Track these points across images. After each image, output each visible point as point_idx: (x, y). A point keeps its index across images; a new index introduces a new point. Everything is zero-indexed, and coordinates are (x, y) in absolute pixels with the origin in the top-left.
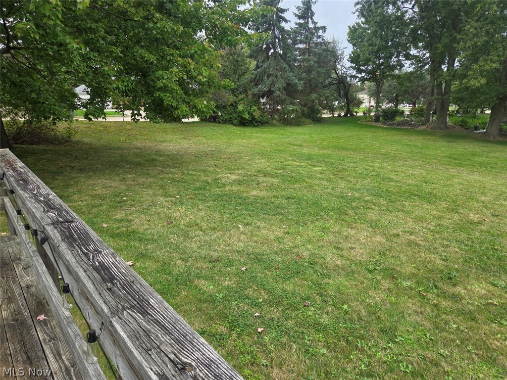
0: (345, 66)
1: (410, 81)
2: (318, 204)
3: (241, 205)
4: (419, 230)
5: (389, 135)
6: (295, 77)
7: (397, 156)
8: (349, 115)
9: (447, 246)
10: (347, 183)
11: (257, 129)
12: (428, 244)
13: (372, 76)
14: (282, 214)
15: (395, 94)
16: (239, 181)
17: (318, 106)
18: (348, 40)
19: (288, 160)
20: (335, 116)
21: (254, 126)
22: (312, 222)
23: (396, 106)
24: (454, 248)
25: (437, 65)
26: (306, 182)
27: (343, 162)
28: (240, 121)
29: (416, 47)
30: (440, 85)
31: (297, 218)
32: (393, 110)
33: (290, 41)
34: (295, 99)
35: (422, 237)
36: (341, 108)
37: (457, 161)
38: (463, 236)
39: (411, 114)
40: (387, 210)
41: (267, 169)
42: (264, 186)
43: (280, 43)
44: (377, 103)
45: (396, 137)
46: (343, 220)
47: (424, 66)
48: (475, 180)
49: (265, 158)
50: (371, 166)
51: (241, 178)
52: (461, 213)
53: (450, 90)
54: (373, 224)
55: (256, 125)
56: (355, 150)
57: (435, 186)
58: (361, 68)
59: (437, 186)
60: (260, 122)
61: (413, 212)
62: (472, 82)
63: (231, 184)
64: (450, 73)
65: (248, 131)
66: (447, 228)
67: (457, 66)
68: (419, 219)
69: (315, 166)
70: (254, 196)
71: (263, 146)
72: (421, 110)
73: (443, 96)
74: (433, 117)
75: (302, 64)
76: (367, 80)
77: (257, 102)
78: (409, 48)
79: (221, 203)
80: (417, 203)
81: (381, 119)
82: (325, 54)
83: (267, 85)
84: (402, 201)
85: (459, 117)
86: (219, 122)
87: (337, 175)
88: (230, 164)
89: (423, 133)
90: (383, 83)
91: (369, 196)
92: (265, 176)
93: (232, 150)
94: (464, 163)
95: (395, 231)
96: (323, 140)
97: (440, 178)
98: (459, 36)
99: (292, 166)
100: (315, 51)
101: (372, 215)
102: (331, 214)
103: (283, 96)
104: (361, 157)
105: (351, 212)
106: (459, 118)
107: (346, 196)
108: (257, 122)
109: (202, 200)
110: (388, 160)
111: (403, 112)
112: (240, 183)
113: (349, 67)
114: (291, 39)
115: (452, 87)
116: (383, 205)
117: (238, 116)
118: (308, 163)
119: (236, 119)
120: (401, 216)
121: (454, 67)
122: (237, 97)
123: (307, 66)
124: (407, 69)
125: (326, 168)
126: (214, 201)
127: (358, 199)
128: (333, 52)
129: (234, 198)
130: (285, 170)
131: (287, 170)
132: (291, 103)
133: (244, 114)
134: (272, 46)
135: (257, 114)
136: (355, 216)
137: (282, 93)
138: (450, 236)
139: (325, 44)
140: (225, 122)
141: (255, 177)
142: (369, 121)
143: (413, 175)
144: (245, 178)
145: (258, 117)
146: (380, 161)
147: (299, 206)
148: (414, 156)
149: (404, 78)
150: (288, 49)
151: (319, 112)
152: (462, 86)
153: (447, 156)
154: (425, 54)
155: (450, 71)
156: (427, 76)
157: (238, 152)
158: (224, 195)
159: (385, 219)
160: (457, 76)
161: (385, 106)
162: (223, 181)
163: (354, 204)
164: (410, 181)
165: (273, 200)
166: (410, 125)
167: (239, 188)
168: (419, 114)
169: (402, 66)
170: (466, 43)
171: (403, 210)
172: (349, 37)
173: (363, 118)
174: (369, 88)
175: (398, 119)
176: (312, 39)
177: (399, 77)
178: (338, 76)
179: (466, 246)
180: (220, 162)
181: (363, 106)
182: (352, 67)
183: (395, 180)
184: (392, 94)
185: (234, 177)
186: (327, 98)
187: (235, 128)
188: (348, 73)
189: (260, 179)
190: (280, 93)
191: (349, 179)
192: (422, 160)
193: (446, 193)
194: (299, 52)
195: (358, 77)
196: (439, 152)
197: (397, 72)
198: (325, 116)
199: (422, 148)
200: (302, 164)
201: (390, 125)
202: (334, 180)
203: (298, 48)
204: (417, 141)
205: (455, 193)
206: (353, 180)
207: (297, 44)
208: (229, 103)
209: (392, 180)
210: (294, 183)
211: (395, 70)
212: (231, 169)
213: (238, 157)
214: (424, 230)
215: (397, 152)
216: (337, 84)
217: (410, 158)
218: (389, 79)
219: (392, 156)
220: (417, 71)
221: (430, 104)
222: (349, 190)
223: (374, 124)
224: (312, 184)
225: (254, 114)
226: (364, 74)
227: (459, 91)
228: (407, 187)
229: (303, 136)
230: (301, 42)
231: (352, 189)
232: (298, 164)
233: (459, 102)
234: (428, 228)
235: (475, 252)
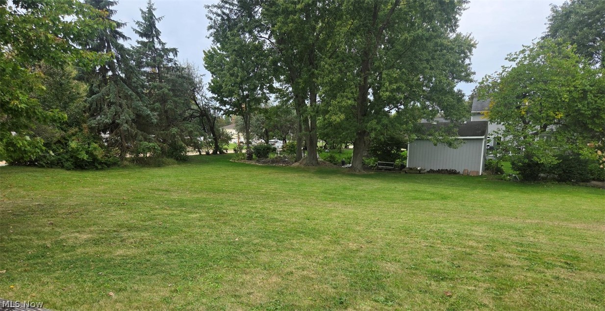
0: (205, 95)
1: (278, 116)
2: (204, 254)
3: (105, 268)
4: (310, 265)
5: (265, 174)
6: (146, 106)
7: (278, 195)
8: (218, 153)
9: (336, 275)
10: (232, 228)
11: (102, 172)
12: (319, 276)
13: (238, 109)
14: (163, 272)
15: (264, 129)
16: (94, 240)
17: (181, 143)
18: (205, 67)
19: (156, 209)
20: (202, 153)
21: (97, 169)
22: (202, 274)
23: (267, 142)
24: (341, 276)
25: (301, 101)
26: (185, 232)
27: (221, 206)
28: (75, 163)
29: (279, 81)
30: (306, 121)
31: (183, 273)
32: (265, 147)
33: (133, 63)
34: (149, 134)
35: (313, 271)
36: (208, 145)
37: (331, 196)
38: (347, 264)
39: (284, 151)
40: (278, 250)
41: (130, 222)
42: (132, 243)
43: (119, 65)
44: (248, 138)
45: (272, 176)
46: (235, 267)
47: (288, 101)
48: (349, 212)
49: (124, 209)
50: (252, 208)
51: (95, 236)
52: (342, 244)
53: (316, 125)
54: (267, 266)
55: (99, 167)
56: (232, 192)
57: (316, 221)
58: (225, 99)
59: (319, 221)
60: (106, 164)
61: (301, 249)
62: (334, 118)
63: (83, 245)
64: (314, 109)
65: (89, 176)
66: (333, 259)
67: (318, 101)
68: (309, 255)
69: (191, 213)
70: (121, 256)
71: (117, 194)
72: (292, 146)
73: (311, 132)
74: (304, 153)
75: (152, 91)
76: (232, 112)
77: (98, 139)
78: (271, 81)
79: (75, 271)
80: (304, 240)
81: (254, 156)
82: (180, 81)
83: (109, 116)
84: (290, 240)
85: (327, 152)
86: (42, 166)
87: (219, 220)
88: (73, 220)
89: (297, 170)
90: (250, 117)
91: (257, 239)
92: (129, 230)
93: (72, 201)
94: (338, 197)
95: (289, 270)
96: (194, 182)
97: (320, 213)
98: (316, 72)
99: (163, 215)
100: (167, 77)
101: (264, 257)
102: (221, 262)
103: (133, 130)
104: (241, 199)
105: (241, 258)
106: (327, 154)
107: (234, 242)
108: (101, 163)
109: (43, 271)
110: (269, 200)
111: (275, 149)
112: (96, 242)
113: (211, 98)
114: (134, 61)
115: (317, 122)
116: (272, 246)
117: (72, 157)
118: (182, 211)
119: (67, 160)
120: (291, 254)
121: (316, 102)
122: (65, 131)
123: (159, 94)
124: (273, 103)
125: (204, 215)
126: (64, 269)
127: (247, 243)
128: (190, 79)
129: (93, 262)
130: (155, 221)
131: (157, 221)
132: (146, 139)
133: (79, 154)
134: (109, 67)
135: (99, 153)
136: (247, 261)
137: (131, 126)
138: (337, 265)
139: (178, 70)
140: (52, 165)
141: (116, 233)
142: (242, 159)
143: (295, 213)
144: (101, 235)
145: (102, 158)
146: (262, 201)
147: (183, 260)
148: (293, 194)
149: (271, 112)
150: (132, 72)
151: (182, 149)
152: (326, 122)
153: (322, 192)
154: (288, 88)
155: (313, 106)
156: (293, 110)
157: (82, 205)
158: (77, 260)
159: (277, 259)
160: (321, 112)
161: (256, 142)
162: (70, 242)
163: (243, 249)
164: (294, 220)
165: (148, 257)
166: (284, 162)
167: (97, 249)
168: (291, 151)
169: (267, 99)
170: (323, 78)
171: (292, 248)
172: (205, 63)
173: (235, 155)
174: (236, 122)
175: (272, 156)
176: (161, 62)
177: (266, 111)
178: (198, 106)
179: (350, 272)
180: (58, 219)
181: (231, 142)
182: (213, 98)
183: (279, 220)
184: (261, 129)
185: (85, 236)
186: (190, 133)
187: (68, 172)
188: (210, 105)
189: (125, 235)
190: (128, 127)
191: (233, 223)
192: (301, 197)
193: (327, 228)
194: (147, 77)
195: (223, 110)
196: (315, 188)
197: (263, 105)
198: (190, 154)
199: (299, 185)
200: (175, 212)
201: (264, 163)
202: (217, 226)
203: (144, 71)
204: (294, 178)
205: (335, 227)
206: (237, 224)
207: (143, 67)
208: (55, 140)
209: (276, 220)
210: (170, 235)
211: (260, 103)
212: (77, 227)
213: (84, 210)
214: (314, 264)
215: (276, 191)
216: (199, 117)
217: (289, 196)
218: (256, 112)
219: (272, 196)
220: (283, 105)
221: (300, 140)
222: (236, 235)
223: (248, 162)
224: (192, 233)
225: (95, 153)
226: (229, 106)
227: (324, 127)
228: (292, 226)
229: (168, 179)
230: (148, 65)
231: (238, 234)
232: (170, 212)
233: (325, 138)
234: (317, 261)
235: (357, 276)
